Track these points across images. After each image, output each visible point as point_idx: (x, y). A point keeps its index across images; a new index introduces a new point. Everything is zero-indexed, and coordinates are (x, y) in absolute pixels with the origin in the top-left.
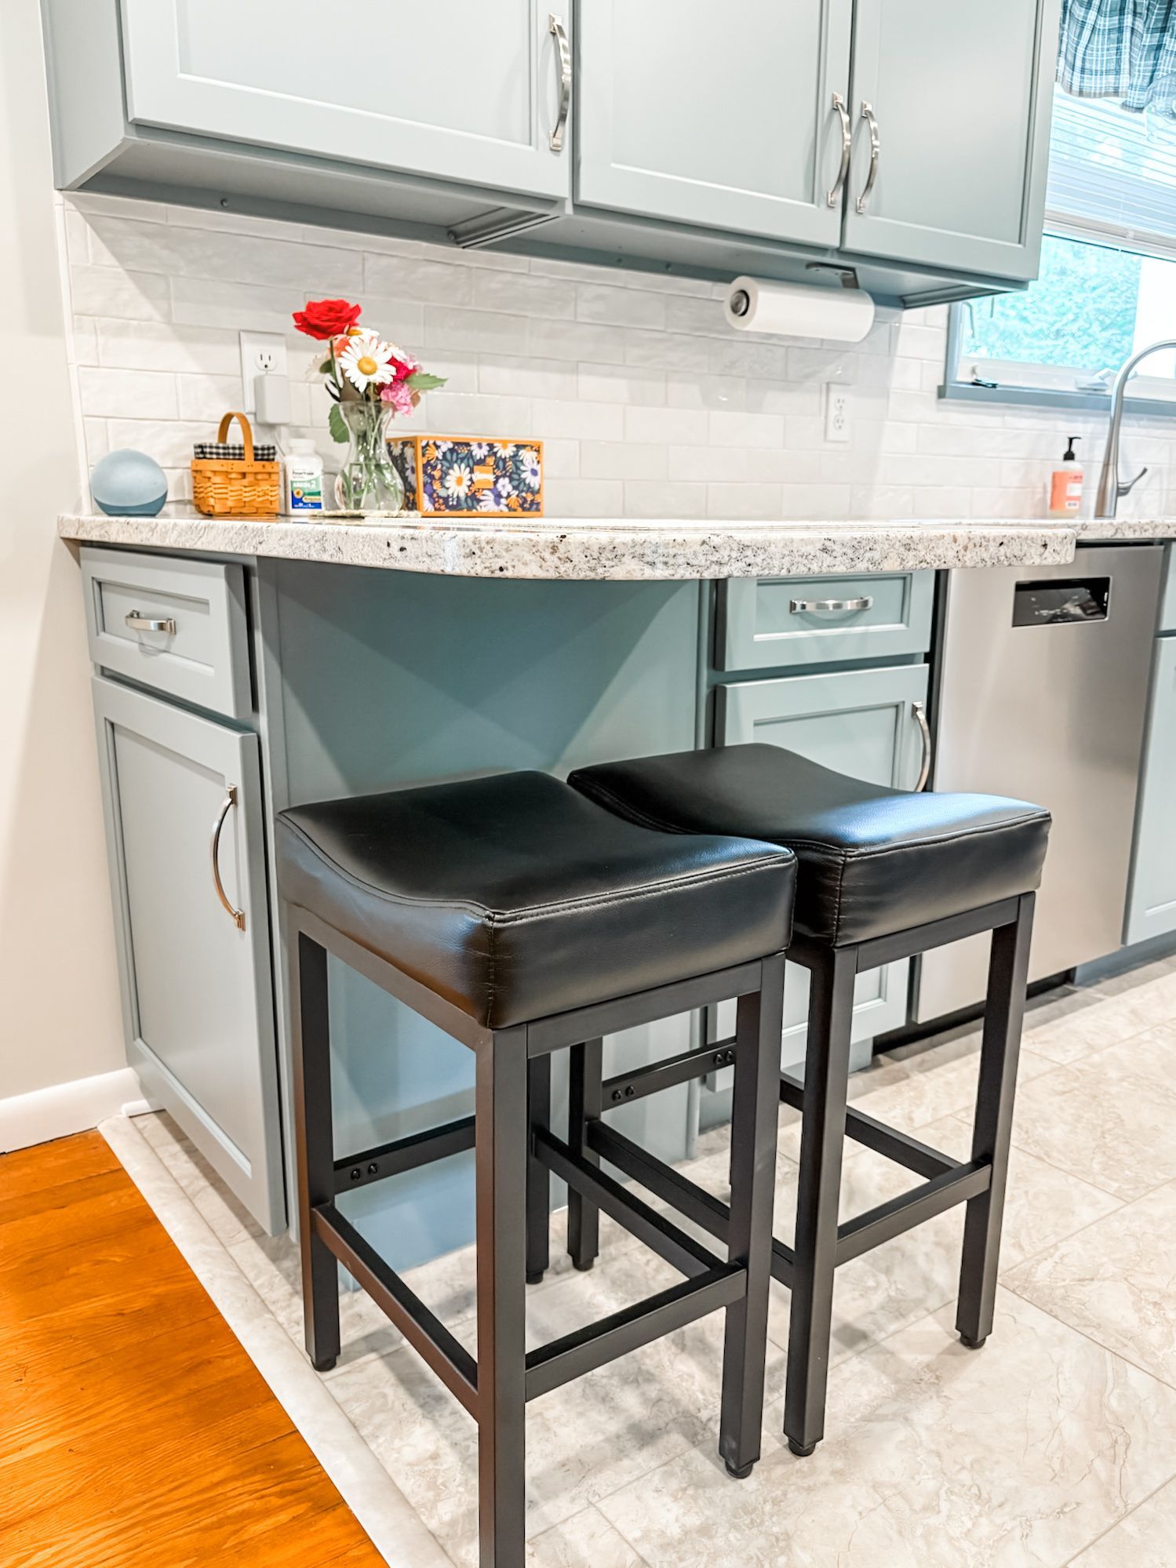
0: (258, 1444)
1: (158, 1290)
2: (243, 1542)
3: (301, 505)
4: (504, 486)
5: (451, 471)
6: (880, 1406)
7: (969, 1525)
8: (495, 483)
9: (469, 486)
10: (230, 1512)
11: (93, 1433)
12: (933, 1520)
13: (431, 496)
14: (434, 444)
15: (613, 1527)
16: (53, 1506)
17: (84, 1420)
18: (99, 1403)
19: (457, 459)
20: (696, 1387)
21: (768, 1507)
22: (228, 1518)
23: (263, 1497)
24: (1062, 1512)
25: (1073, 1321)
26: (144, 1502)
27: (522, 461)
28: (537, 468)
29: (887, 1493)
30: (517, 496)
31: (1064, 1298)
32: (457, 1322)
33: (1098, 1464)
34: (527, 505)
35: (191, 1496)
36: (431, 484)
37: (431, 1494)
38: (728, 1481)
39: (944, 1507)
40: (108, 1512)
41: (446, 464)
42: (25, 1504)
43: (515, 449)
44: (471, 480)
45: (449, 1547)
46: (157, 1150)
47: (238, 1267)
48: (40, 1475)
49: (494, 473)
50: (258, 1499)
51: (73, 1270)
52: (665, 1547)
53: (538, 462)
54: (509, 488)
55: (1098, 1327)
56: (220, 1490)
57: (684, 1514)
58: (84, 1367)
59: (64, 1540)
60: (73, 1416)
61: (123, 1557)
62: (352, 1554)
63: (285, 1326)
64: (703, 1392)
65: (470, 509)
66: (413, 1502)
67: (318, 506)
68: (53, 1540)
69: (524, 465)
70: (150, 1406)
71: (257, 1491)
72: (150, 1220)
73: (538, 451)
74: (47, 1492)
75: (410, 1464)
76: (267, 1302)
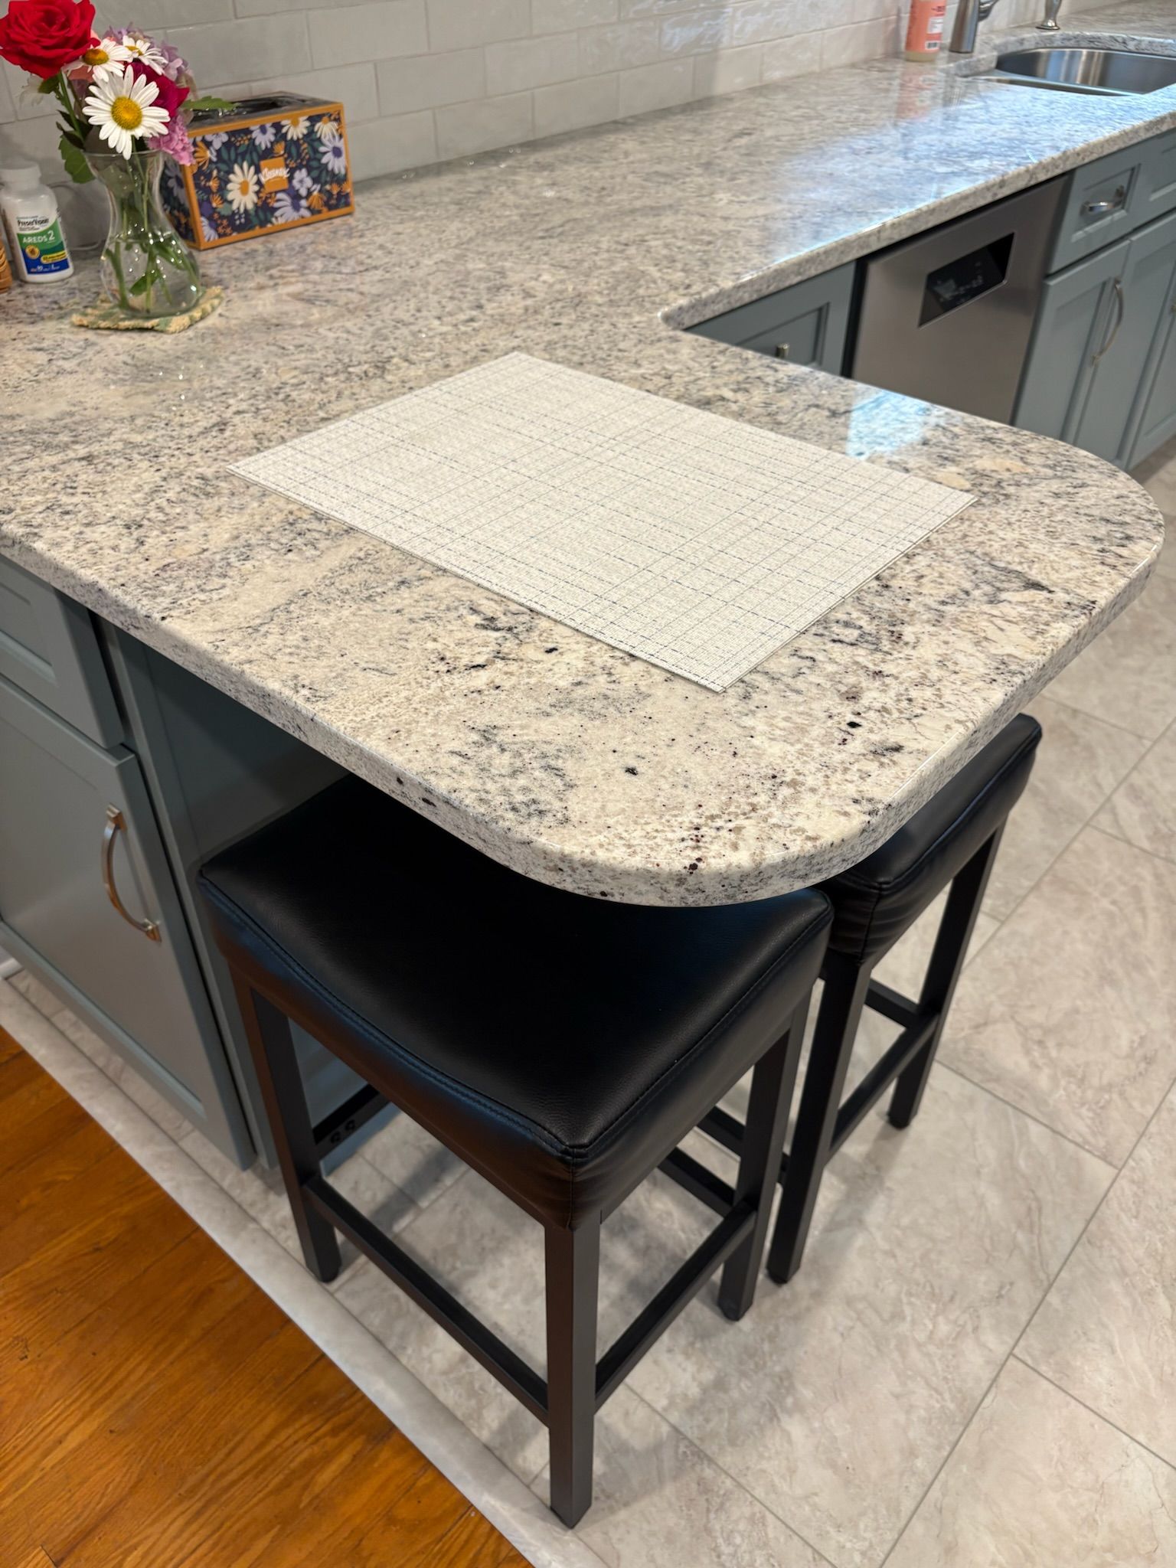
0: (292, 1379)
1: (127, 1209)
2: (317, 1496)
3: (40, 268)
4: (301, 181)
5: (231, 177)
6: (837, 1212)
7: (930, 1327)
8: (290, 179)
9: (257, 193)
10: (292, 1466)
11: (127, 1405)
12: (904, 1328)
13: (210, 218)
14: (204, 140)
15: (642, 1400)
16: (121, 1502)
17: (111, 1392)
18: (118, 1368)
19: (237, 155)
20: (676, 1226)
21: (766, 1347)
22: (293, 1472)
23: (318, 1440)
24: (1000, 1296)
25: (977, 1078)
26: (208, 1475)
27: (319, 139)
28: (340, 144)
29: (860, 1306)
30: (320, 191)
31: (966, 1052)
32: (439, 1192)
33: (1021, 1237)
34: (333, 202)
35: (250, 1456)
36: (209, 202)
37: (473, 1402)
38: (727, 1326)
39: (908, 1311)
40: (176, 1495)
41: (224, 167)
42: (92, 1505)
43: (308, 124)
44: (259, 182)
45: (506, 1458)
46: (54, 1019)
47: (200, 1168)
48: (93, 1468)
49: (287, 166)
50: (313, 1443)
51: (24, 1202)
52: (692, 1410)
53: (341, 136)
54: (308, 182)
55: (997, 1080)
56: (274, 1443)
57: (699, 1371)
58: (85, 1326)
59: (146, 1538)
60: (97, 1390)
61: (210, 1542)
62: (420, 1483)
63: (273, 1233)
64: (683, 1230)
65: (262, 224)
66: (459, 1414)
67: (63, 265)
68: (135, 1540)
69: (323, 144)
70: (171, 1357)
71: (310, 1434)
72: (83, 1118)
73: (338, 120)
74: (107, 1486)
75: (445, 1373)
76: (245, 1207)
